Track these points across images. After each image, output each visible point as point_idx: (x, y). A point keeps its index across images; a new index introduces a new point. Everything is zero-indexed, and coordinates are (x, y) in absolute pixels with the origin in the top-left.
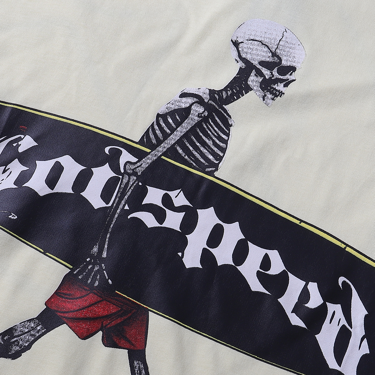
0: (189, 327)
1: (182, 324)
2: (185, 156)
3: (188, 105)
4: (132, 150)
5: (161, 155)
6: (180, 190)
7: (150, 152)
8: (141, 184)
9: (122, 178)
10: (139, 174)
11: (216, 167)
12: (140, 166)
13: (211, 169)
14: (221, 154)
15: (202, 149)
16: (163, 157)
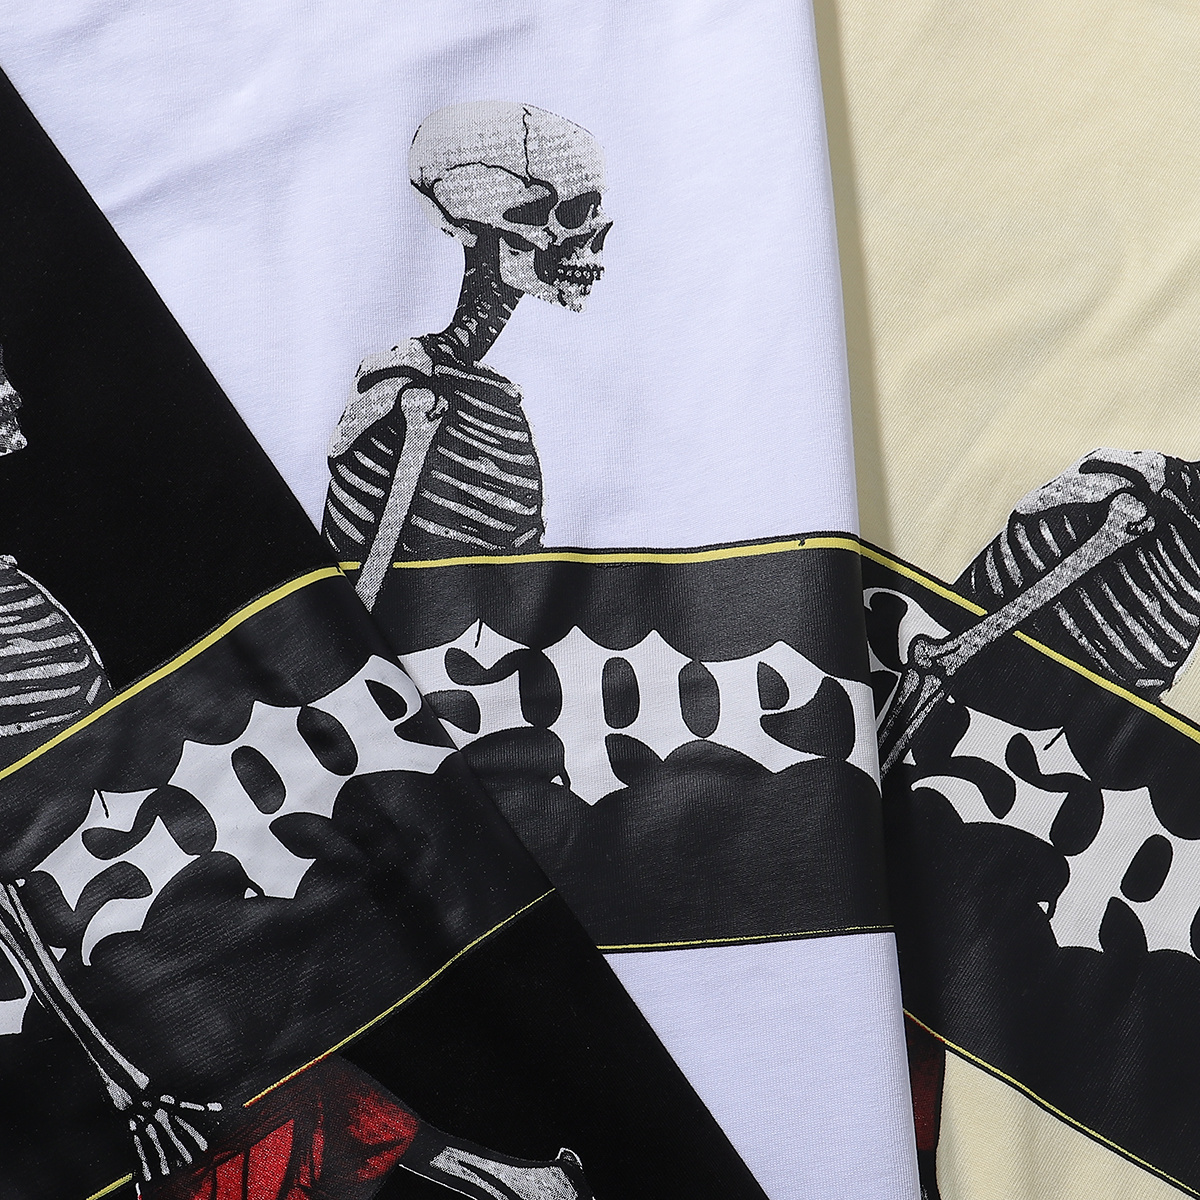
0: (1052, 1108)
1: (1035, 1096)
2: (1080, 637)
3: (1102, 496)
4: (934, 606)
5: (1014, 629)
6: (1058, 730)
7: (985, 617)
8: (953, 701)
9: (903, 679)
10: (949, 673)
11: (1168, 677)
12: (953, 651)
13: (1150, 682)
14: (1185, 645)
15: (1129, 622)
16: (1018, 634)
